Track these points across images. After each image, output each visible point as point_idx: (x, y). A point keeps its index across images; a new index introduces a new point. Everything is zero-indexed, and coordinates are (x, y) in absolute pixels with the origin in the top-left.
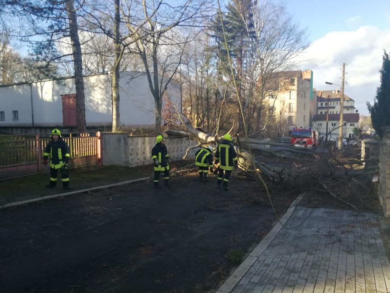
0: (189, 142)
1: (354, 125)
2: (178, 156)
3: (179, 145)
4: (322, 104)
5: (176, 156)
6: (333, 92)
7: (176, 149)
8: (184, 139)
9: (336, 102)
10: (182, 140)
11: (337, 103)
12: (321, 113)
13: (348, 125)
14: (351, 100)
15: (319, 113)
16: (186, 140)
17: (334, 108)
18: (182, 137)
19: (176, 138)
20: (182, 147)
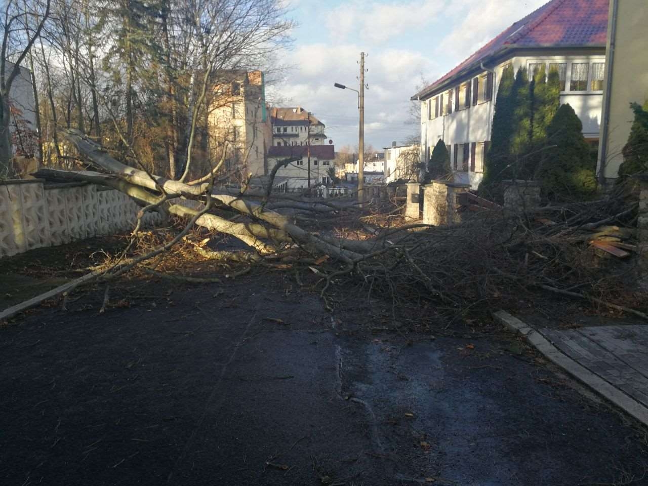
0: (101, 195)
1: (328, 164)
2: (80, 228)
3: (80, 203)
4: (279, 130)
5: (77, 230)
6: (295, 110)
7: (75, 211)
8: (90, 187)
9: (300, 127)
10: (86, 191)
11: (301, 129)
12: (279, 144)
13: (321, 163)
14: (320, 124)
15: (276, 144)
16: (93, 190)
17: (297, 136)
18: (85, 185)
19: (73, 186)
20: (87, 206)
